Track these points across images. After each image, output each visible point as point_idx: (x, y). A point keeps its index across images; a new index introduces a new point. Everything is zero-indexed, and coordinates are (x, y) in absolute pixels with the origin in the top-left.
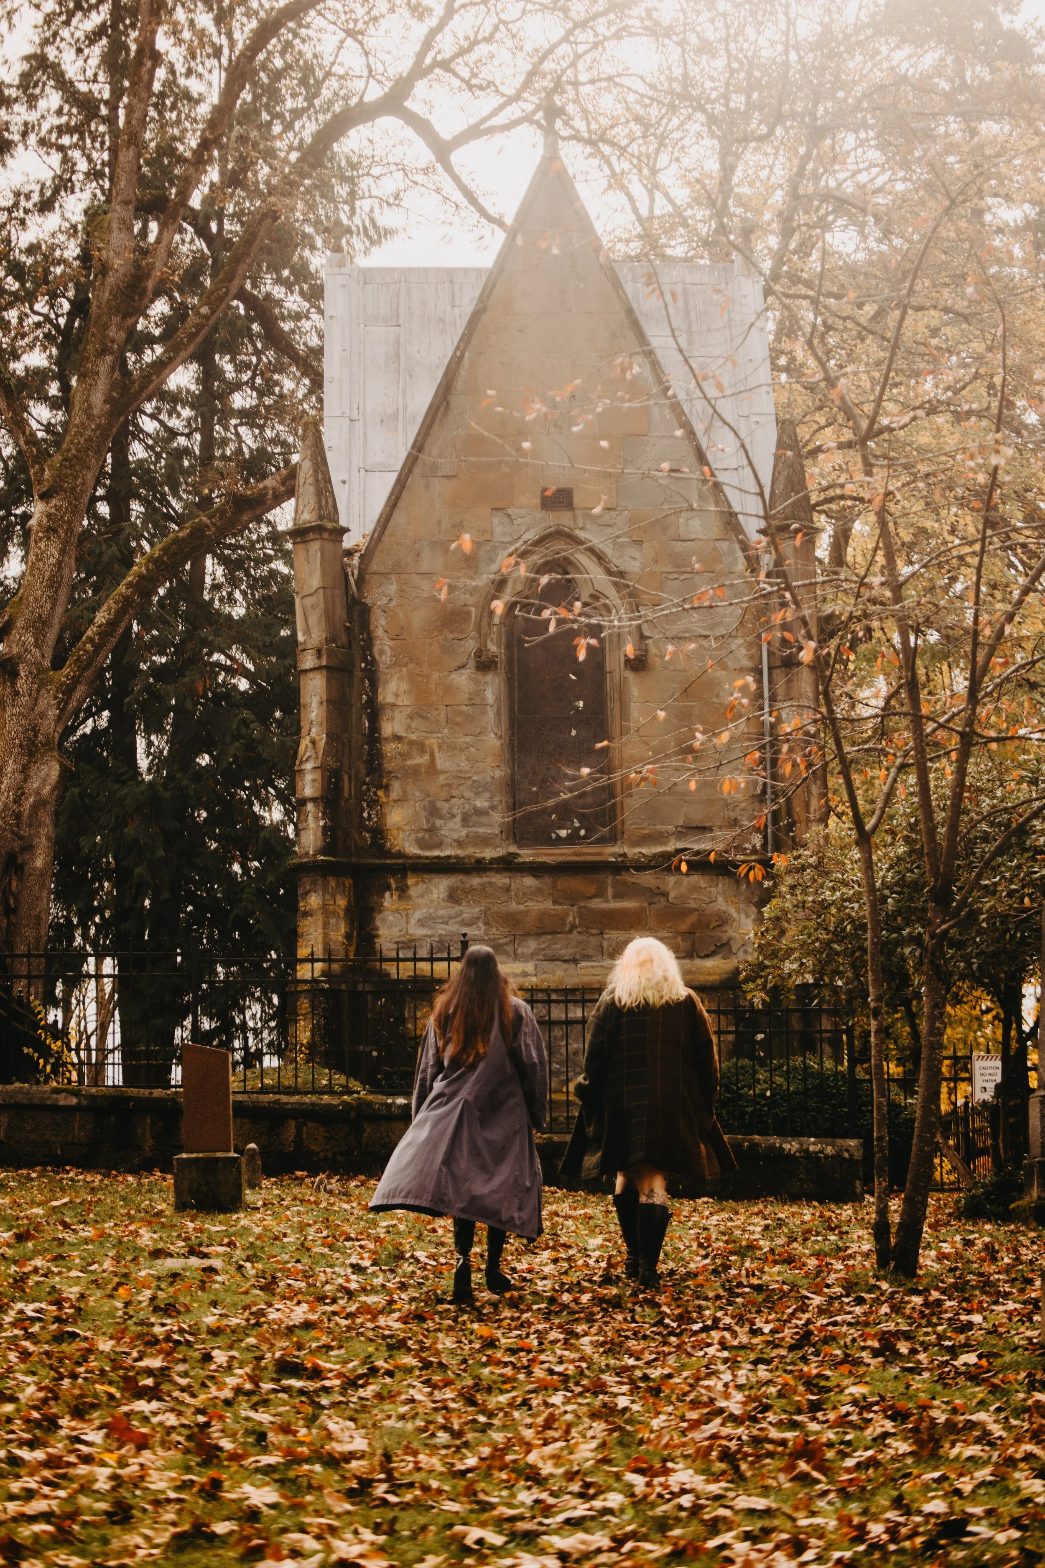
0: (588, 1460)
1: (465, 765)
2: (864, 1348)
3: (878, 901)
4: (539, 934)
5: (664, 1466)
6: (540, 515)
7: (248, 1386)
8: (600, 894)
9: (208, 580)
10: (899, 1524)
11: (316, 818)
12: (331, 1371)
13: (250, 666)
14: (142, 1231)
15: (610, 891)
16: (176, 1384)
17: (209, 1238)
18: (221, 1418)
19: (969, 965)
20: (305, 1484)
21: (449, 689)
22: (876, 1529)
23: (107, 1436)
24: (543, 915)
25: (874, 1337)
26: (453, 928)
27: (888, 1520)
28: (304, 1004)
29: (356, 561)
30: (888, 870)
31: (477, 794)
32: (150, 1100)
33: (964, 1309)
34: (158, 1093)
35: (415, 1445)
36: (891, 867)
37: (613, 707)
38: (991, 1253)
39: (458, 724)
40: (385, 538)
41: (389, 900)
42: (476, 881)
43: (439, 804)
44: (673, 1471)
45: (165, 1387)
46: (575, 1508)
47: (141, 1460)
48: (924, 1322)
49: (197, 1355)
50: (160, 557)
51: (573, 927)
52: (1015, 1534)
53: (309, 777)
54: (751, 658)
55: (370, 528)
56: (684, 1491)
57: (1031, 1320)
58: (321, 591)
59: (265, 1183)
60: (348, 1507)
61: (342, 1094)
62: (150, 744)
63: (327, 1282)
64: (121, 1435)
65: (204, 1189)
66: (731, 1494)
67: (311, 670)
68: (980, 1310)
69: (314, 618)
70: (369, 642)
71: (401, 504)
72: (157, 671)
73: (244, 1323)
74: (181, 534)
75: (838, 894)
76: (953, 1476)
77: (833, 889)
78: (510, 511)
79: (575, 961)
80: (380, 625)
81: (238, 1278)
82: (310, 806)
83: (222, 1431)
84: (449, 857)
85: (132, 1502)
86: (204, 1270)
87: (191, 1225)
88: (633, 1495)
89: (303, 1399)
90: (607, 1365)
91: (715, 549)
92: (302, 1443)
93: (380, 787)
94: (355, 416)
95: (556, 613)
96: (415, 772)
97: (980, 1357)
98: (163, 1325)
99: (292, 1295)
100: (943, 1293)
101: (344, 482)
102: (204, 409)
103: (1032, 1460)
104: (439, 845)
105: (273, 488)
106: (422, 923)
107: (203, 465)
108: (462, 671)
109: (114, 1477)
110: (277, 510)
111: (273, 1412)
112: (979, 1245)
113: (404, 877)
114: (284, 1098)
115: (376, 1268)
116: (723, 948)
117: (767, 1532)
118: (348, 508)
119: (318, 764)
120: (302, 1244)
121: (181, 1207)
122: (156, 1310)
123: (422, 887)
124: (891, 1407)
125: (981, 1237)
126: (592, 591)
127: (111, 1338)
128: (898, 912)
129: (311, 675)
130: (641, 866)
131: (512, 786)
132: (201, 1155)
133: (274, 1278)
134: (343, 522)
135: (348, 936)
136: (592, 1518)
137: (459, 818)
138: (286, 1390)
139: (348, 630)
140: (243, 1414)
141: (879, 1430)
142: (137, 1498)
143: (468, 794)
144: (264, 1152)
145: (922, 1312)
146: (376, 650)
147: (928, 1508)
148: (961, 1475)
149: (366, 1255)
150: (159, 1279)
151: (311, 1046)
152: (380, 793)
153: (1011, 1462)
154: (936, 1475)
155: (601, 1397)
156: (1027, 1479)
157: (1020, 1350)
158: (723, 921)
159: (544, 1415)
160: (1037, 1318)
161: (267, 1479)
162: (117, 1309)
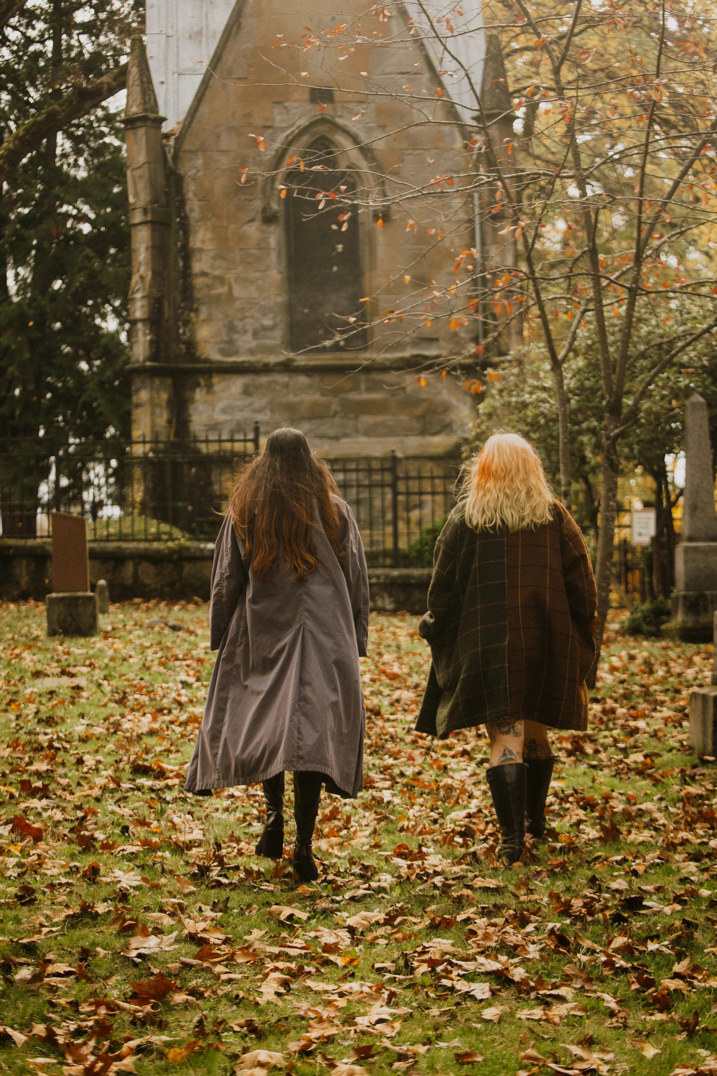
0: (363, 845)
1: (255, 294)
2: (560, 749)
3: (565, 401)
4: (310, 418)
5: (420, 851)
6: (309, 106)
7: (112, 786)
8: (356, 388)
9: (58, 151)
10: (593, 899)
11: (145, 335)
12: (172, 771)
13: (92, 216)
14: (25, 654)
15: (363, 386)
16: (59, 784)
17: (75, 660)
18: (95, 813)
19: (632, 449)
20: (160, 869)
21: (242, 238)
22: (577, 904)
23: (12, 831)
24: (314, 404)
25: (566, 739)
26: (246, 414)
27: (586, 897)
28: (138, 472)
29: (172, 142)
30: (571, 378)
31: (264, 315)
32: (25, 548)
33: (632, 717)
34: (30, 542)
35: (237, 833)
36: (574, 376)
37: (365, 250)
38: (649, 668)
39: (249, 263)
40: (194, 125)
41: (199, 394)
42: (263, 379)
43: (236, 323)
44: (428, 855)
45: (52, 786)
46: (358, 887)
47: (39, 851)
48: (603, 727)
49: (73, 760)
50: (23, 136)
51: (336, 413)
52: (678, 907)
53: (139, 304)
54: (467, 213)
55: (182, 117)
56: (436, 873)
57: (681, 726)
58: (146, 165)
59: (112, 608)
60: (192, 888)
61: (167, 541)
62: (17, 275)
63: (164, 696)
64: (23, 831)
65: (69, 619)
66: (470, 875)
67: (140, 224)
68: (644, 716)
69: (141, 185)
70: (183, 203)
71: (206, 99)
72: (22, 219)
73: (105, 732)
74: (39, 119)
75: (534, 397)
76: (630, 858)
77: (531, 393)
78: (287, 104)
79: (337, 438)
80: (190, 190)
81: (99, 694)
82: (140, 326)
83: (96, 824)
84: (243, 362)
85: (34, 886)
86: (73, 688)
87: (60, 648)
88: (400, 877)
89: (153, 795)
90: (374, 765)
91: (439, 132)
92: (154, 833)
93: (191, 310)
94: (170, 32)
95: (326, 196)
96: (218, 299)
97: (646, 756)
98: (46, 734)
99: (139, 708)
100: (616, 701)
101: (162, 83)
102: (55, 24)
103: (688, 845)
104: (236, 353)
105: (108, 83)
106: (224, 411)
107: (54, 64)
108: (252, 224)
109: (20, 865)
110: (111, 99)
111: (131, 806)
112: (639, 660)
113: (210, 377)
114: (124, 545)
115: (199, 684)
116: (446, 428)
117: (498, 908)
118: (166, 103)
119: (146, 293)
120: (144, 665)
121: (52, 633)
122: (40, 721)
123: (223, 384)
124: (583, 799)
125: (641, 652)
126: (348, 164)
127: (8, 746)
128: (579, 410)
129: (139, 228)
130: (384, 368)
131: (290, 308)
132: (66, 594)
133: (125, 693)
134: (162, 113)
135: (169, 422)
136: (370, 896)
137: (250, 334)
138: (139, 789)
139: (167, 194)
140: (110, 808)
141: (574, 819)
142: (36, 883)
143: (257, 315)
144: (111, 585)
145: (601, 719)
146: (188, 208)
147: (614, 885)
148: (636, 857)
149: (191, 672)
150: (40, 695)
151: (143, 503)
152: (192, 315)
153: (671, 846)
154: (619, 858)
155: (370, 791)
156: (684, 861)
157: (674, 751)
158: (447, 408)
159: (331, 808)
160: (685, 724)
161: (131, 864)
162: (10, 721)
